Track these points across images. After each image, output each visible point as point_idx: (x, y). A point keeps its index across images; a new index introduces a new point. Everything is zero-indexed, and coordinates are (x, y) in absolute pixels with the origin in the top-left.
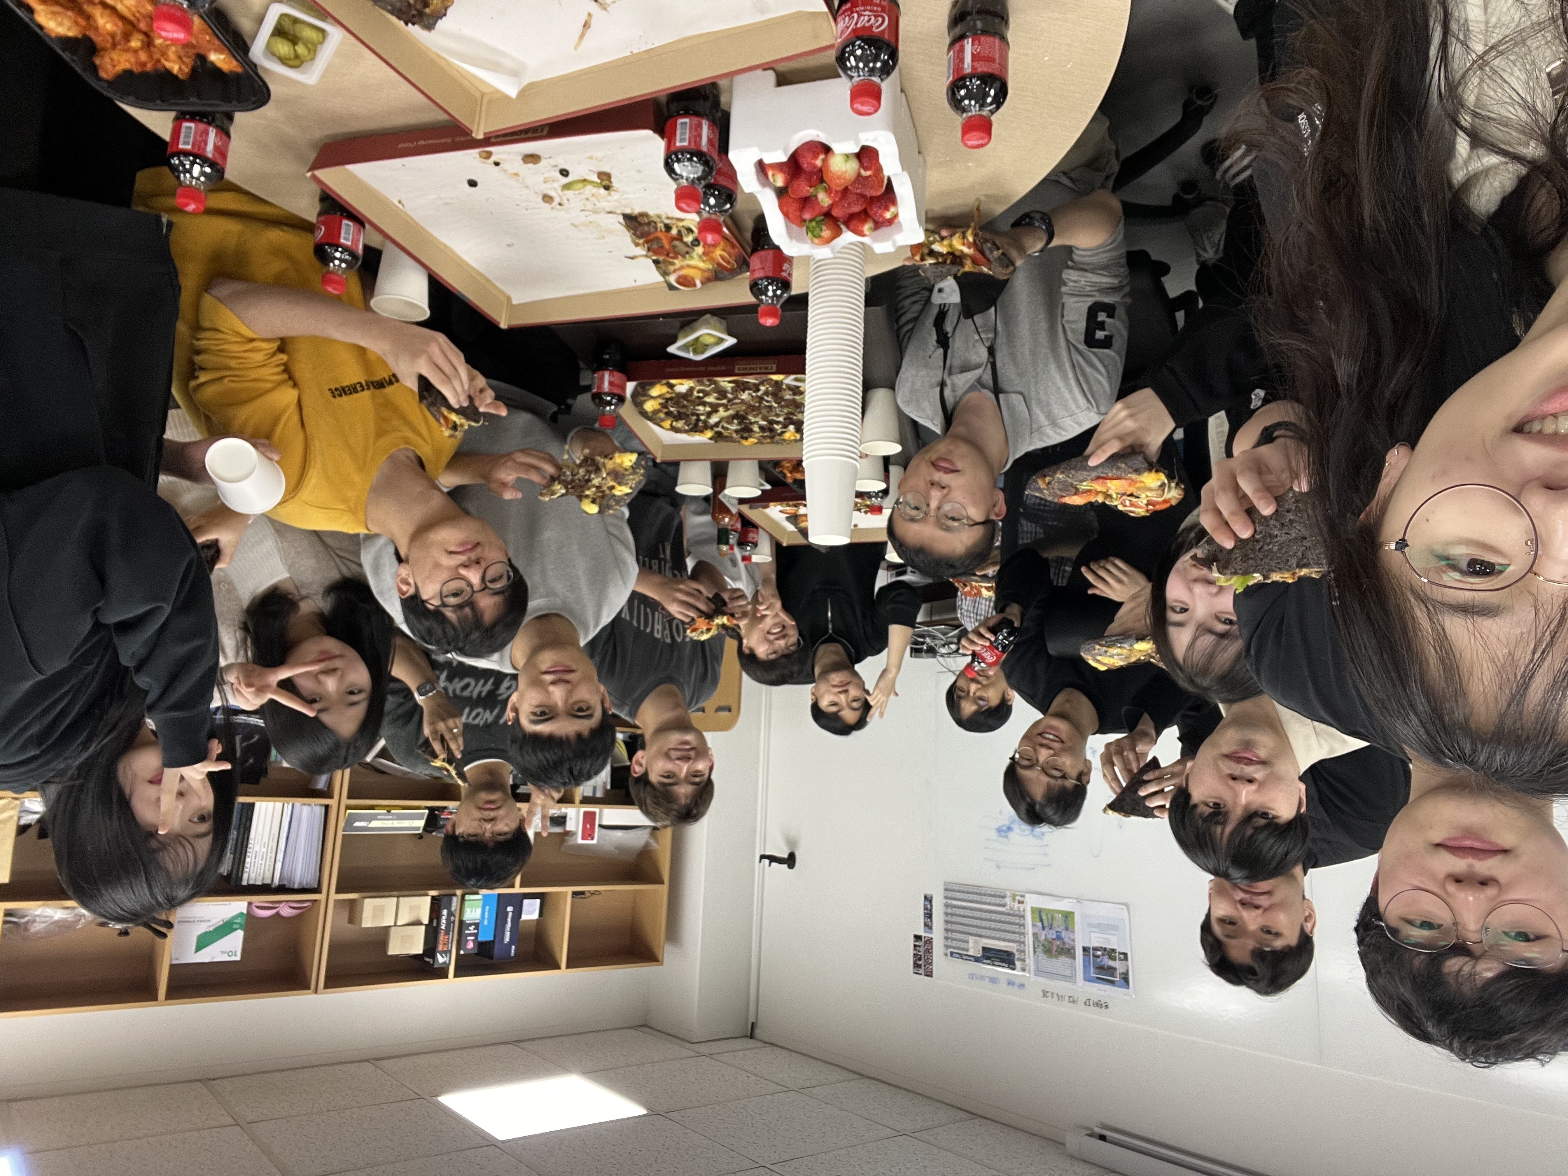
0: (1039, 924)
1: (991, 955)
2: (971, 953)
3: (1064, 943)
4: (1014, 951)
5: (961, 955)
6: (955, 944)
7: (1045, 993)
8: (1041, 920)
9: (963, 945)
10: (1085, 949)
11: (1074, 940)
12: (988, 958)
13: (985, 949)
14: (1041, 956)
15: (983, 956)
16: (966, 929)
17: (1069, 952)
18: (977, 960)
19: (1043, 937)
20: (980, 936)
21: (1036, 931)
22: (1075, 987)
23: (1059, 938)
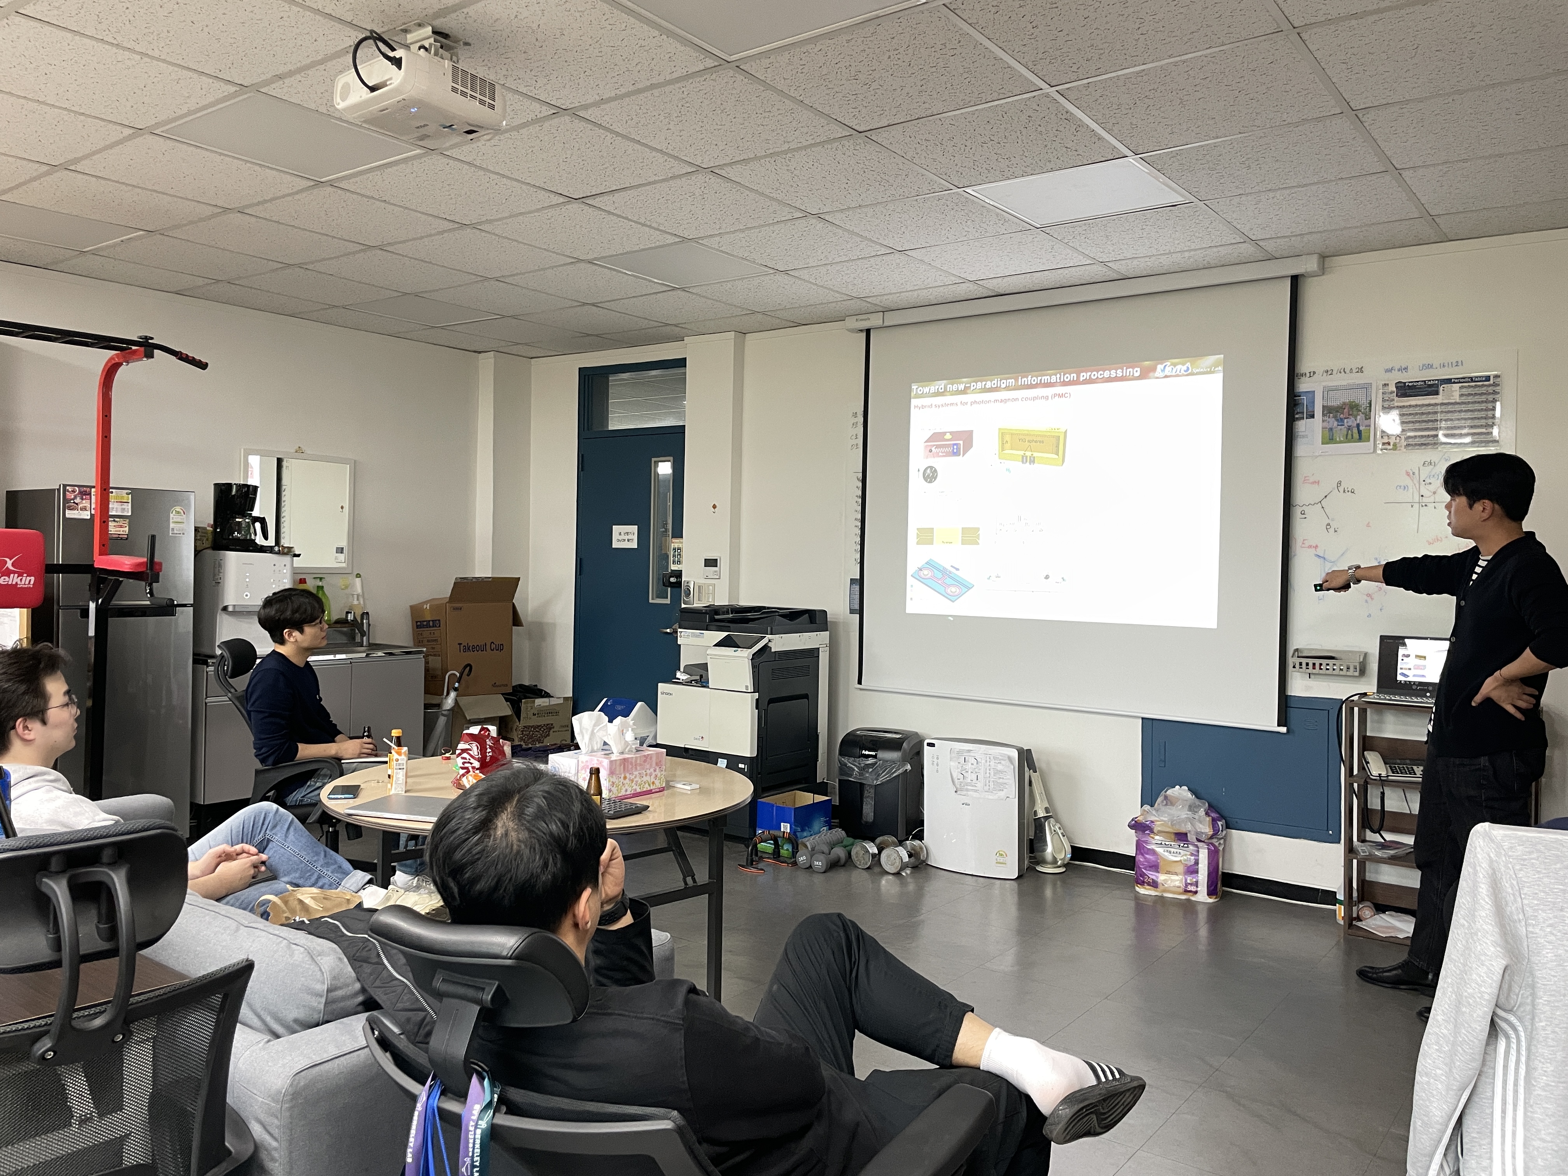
0: (1361, 428)
1: (1430, 389)
2: (1456, 386)
3: (1335, 417)
4: (1396, 399)
5: (1472, 381)
6: (1483, 390)
7: (1361, 370)
8: (1360, 432)
9: (1465, 391)
10: (1313, 416)
11: (1323, 421)
12: (1430, 386)
13: (1437, 393)
14: (1363, 402)
15: (1437, 386)
16: (1463, 407)
17: (1328, 410)
18: (1449, 381)
19: (1359, 417)
20: (1442, 404)
21: (1367, 422)
22: (1324, 384)
23: (1341, 421)
